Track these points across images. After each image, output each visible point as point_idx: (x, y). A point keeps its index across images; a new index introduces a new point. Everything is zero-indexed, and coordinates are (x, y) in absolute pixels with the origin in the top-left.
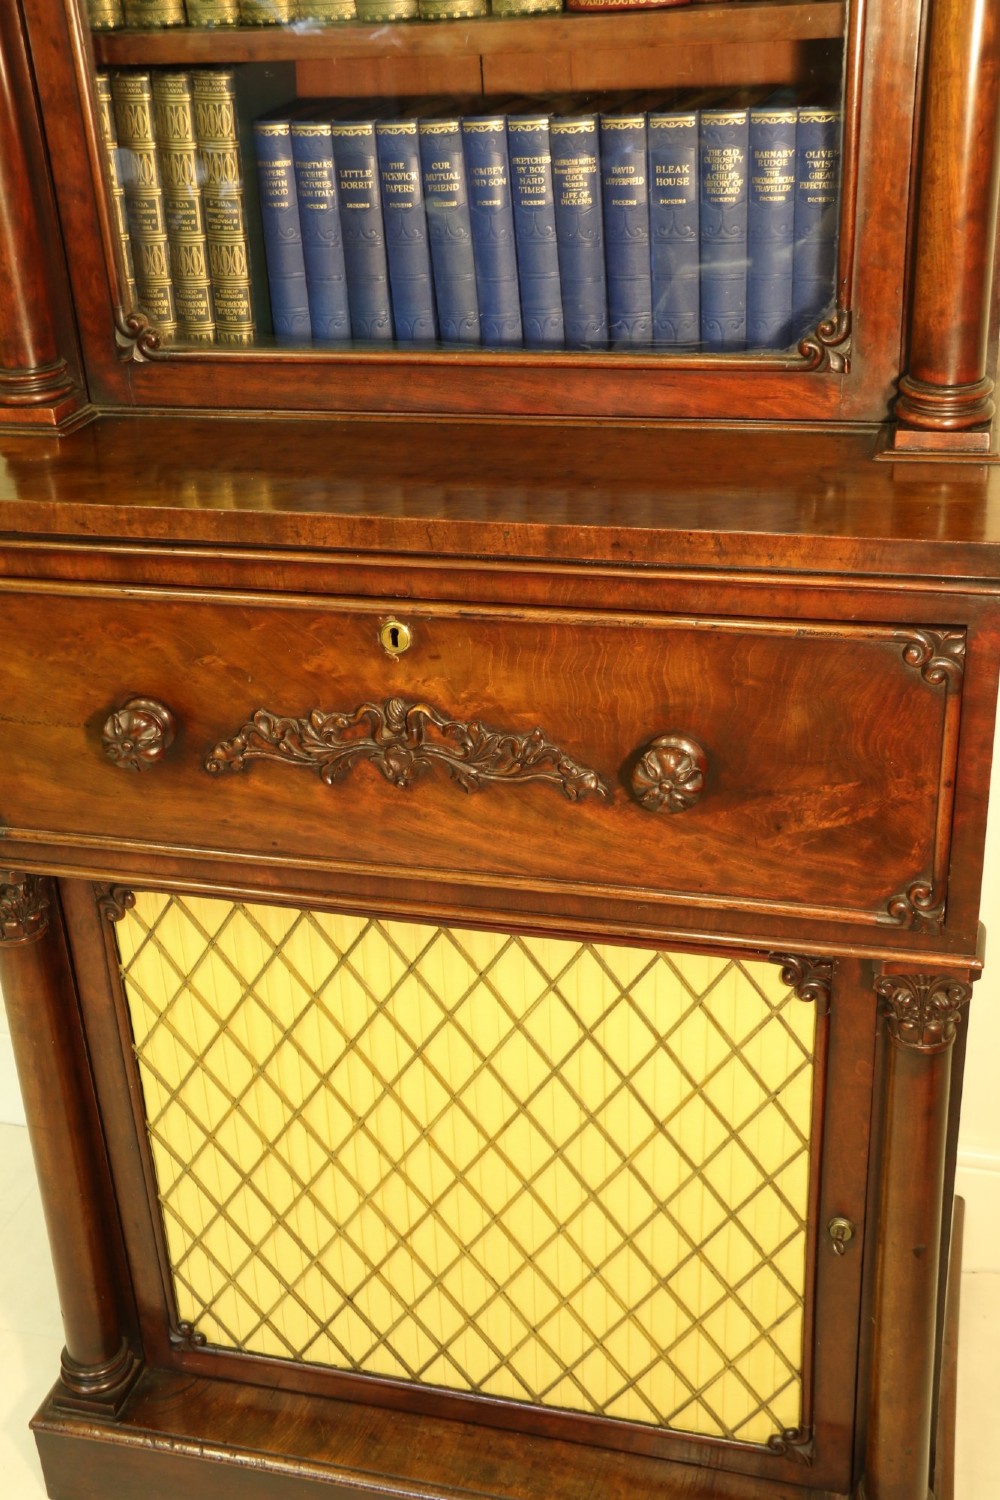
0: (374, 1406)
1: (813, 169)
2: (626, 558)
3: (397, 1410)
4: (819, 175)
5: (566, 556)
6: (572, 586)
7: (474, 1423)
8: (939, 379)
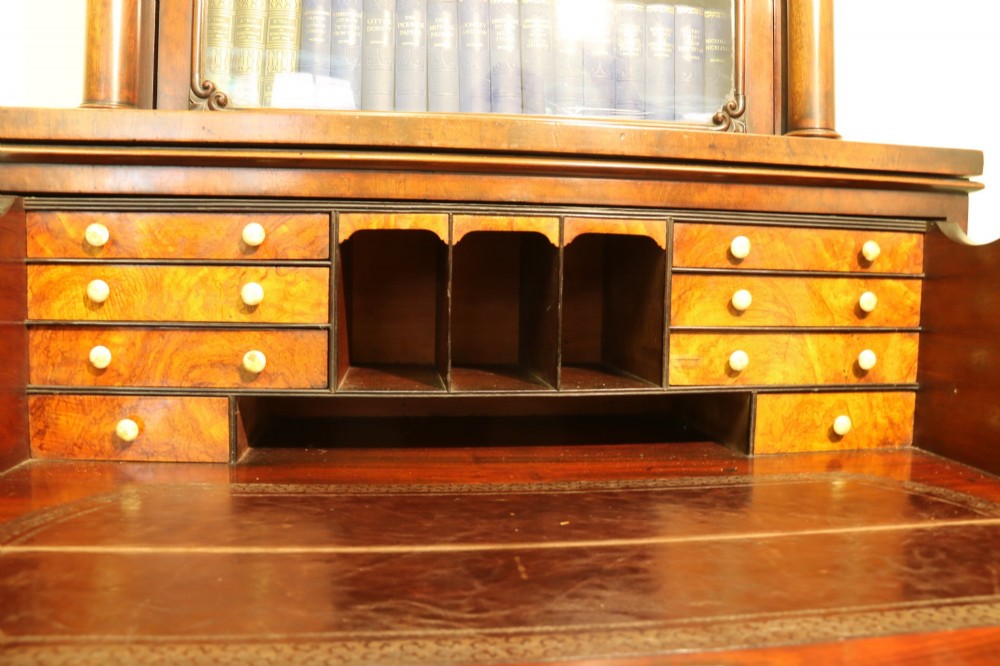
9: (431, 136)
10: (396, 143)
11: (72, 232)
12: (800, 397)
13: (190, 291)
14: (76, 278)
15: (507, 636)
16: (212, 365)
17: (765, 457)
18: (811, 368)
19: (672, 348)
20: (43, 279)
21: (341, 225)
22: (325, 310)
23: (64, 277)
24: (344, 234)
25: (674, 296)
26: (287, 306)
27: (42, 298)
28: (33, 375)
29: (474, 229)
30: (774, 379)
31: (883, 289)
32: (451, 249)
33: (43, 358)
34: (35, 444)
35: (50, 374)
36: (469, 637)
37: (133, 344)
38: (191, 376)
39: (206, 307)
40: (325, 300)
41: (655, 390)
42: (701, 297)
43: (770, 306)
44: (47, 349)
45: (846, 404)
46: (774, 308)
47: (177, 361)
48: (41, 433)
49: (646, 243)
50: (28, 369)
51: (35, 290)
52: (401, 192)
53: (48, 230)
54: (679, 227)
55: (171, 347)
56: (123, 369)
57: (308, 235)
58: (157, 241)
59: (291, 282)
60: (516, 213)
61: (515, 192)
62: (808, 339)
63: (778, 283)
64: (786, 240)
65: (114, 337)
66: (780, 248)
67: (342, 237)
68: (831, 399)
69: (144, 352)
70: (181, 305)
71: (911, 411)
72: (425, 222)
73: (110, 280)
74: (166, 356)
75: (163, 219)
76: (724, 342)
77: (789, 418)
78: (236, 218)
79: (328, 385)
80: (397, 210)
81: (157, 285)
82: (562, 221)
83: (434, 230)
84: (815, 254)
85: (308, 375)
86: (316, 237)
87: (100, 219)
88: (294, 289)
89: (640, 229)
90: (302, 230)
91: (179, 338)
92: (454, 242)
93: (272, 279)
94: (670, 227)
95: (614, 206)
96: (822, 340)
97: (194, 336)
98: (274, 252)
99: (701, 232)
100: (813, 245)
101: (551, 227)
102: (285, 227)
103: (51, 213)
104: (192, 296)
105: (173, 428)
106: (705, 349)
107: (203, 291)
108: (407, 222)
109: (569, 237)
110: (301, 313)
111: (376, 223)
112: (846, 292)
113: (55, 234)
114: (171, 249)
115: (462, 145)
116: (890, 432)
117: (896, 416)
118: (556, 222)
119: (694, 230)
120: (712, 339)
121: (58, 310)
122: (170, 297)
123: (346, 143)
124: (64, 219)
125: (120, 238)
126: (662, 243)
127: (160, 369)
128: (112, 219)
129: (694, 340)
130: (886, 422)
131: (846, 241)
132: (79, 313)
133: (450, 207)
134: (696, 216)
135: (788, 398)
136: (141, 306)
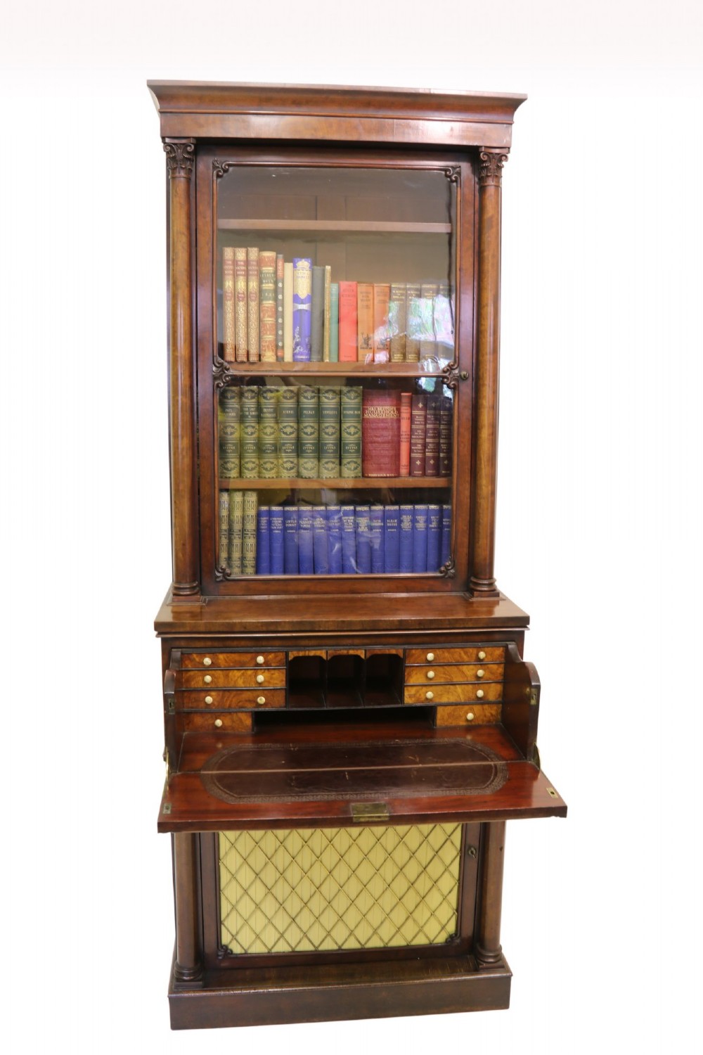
1: (433, 521)
2: (422, 627)
4: (435, 523)
5: (405, 628)
6: (404, 638)
8: (483, 577)
9: (320, 627)
10: (308, 629)
11: (197, 659)
12: (453, 707)
13: (238, 677)
14: (199, 674)
15: (343, 794)
16: (246, 702)
17: (440, 727)
18: (459, 696)
19: (406, 692)
20: (189, 675)
21: (290, 655)
22: (284, 683)
23: (195, 675)
24: (291, 657)
25: (407, 675)
26: (272, 682)
27: (188, 681)
29: (335, 655)
30: (445, 700)
31: (488, 668)
32: (327, 662)
33: (188, 700)
34: (186, 727)
35: (191, 705)
37: (219, 695)
38: (239, 705)
39: (244, 682)
40: (284, 679)
41: (400, 706)
42: (416, 674)
43: (442, 675)
44: (190, 697)
45: (472, 708)
46: (444, 676)
47: (234, 700)
48: (188, 724)
49: (396, 656)
50: (184, 704)
51: (186, 679)
52: (310, 644)
53: (190, 659)
54: (407, 651)
55: (232, 696)
56: (216, 703)
57: (278, 658)
58: (226, 662)
59: (273, 674)
60: (350, 649)
61: (349, 641)
62: (457, 686)
63: (446, 667)
64: (449, 653)
65: (213, 693)
66: (447, 656)
67: (290, 659)
68: (466, 708)
69: (223, 697)
70: (236, 681)
71: (500, 711)
72: (318, 653)
73: (212, 676)
74: (230, 699)
75: (228, 655)
76: (424, 689)
77: (450, 713)
78: (254, 654)
79: (285, 707)
80: (309, 650)
81: (227, 676)
82: (365, 651)
83: (321, 655)
84: (460, 657)
85: (279, 703)
86: (281, 659)
87: (207, 655)
88: (274, 676)
89: (393, 652)
90: (276, 657)
91: (235, 692)
92: (329, 658)
93: (267, 673)
94: (405, 650)
95: (384, 645)
96: (463, 686)
97: (239, 692)
98: (266, 663)
99: (416, 652)
100: (459, 654)
101: (362, 653)
102: (271, 656)
103: (191, 654)
104: (238, 679)
105: (233, 721)
106: (417, 692)
107: (243, 677)
108: (312, 653)
109: (368, 655)
110: (276, 684)
111: (301, 654)
112: (473, 669)
113: (192, 660)
114: (231, 664)
115: (331, 629)
116: (491, 718)
117: (494, 712)
118: (364, 651)
119: (414, 651)
120: (420, 687)
121: (193, 684)
122: (232, 680)
123: (291, 629)
124: (195, 656)
125: (214, 661)
126: (402, 656)
127: (228, 702)
128: (211, 655)
129: (414, 689)
130: (489, 715)
131: (472, 651)
132: (200, 685)
133: (327, 648)
134: (414, 647)
135: (449, 707)
136: (221, 683)
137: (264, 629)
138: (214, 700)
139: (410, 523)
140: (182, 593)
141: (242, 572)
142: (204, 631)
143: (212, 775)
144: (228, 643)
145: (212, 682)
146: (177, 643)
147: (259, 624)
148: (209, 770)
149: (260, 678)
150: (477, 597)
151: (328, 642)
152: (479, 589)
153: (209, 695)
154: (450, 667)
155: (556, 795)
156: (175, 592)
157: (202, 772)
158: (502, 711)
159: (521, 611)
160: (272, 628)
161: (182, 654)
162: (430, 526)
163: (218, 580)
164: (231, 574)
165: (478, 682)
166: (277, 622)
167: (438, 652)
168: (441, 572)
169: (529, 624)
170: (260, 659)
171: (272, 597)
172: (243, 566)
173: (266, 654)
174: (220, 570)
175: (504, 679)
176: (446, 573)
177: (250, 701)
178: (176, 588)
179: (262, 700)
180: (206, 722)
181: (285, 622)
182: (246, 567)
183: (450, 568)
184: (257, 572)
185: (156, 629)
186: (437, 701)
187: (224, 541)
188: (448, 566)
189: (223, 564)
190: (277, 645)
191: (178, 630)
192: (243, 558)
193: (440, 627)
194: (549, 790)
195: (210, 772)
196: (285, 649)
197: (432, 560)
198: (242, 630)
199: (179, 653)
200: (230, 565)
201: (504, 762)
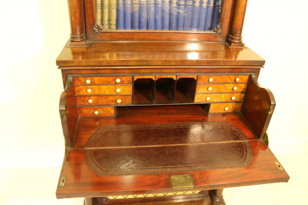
0: (138, 202)
1: (211, 3)
2: (209, 64)
3: (142, 202)
4: (212, 4)
5: (199, 65)
6: (198, 70)
7: (154, 201)
9: (152, 63)
10: (145, 64)
11: (83, 80)
12: (219, 104)
13: (106, 89)
14: (84, 88)
15: (165, 168)
16: (111, 101)
17: (211, 113)
18: (222, 99)
19: (196, 96)
20: (78, 88)
21: (134, 78)
22: (131, 92)
23: (82, 88)
25: (197, 88)
26: (124, 91)
27: (78, 91)
28: (78, 103)
29: (160, 78)
30: (215, 100)
31: (239, 85)
32: (155, 82)
33: (79, 101)
34: (79, 114)
35: (81, 103)
36: (161, 168)
37: (96, 98)
38: (107, 103)
39: (109, 92)
40: (132, 90)
41: (192, 103)
42: (202, 88)
43: (215, 89)
44: (80, 99)
45: (228, 105)
46: (216, 89)
47: (104, 101)
48: (80, 113)
49: (193, 79)
50: (77, 103)
51: (77, 90)
52: (146, 72)
53: (78, 80)
54: (199, 76)
55: (103, 98)
56: (94, 102)
57: (128, 80)
58: (99, 81)
59: (125, 88)
60: (168, 75)
61: (168, 71)
62: (222, 94)
63: (218, 85)
64: (221, 77)
65: (93, 97)
66: (219, 79)
67: (135, 80)
68: (225, 104)
69: (98, 99)
70: (104, 92)
71: (241, 106)
72: (150, 77)
73: (91, 89)
74: (102, 100)
75: (100, 78)
76: (206, 95)
77: (217, 107)
78: (114, 77)
79: (132, 104)
80: (145, 75)
81: (100, 89)
82: (177, 76)
83: (152, 78)
84: (226, 80)
85: (128, 102)
86: (130, 80)
87: (88, 78)
88: (126, 89)
89: (191, 77)
90: (127, 79)
91: (104, 97)
92: (156, 80)
93: (122, 87)
94: (198, 76)
95: (187, 73)
96: (225, 94)
97: (107, 97)
98: (122, 82)
99: (204, 77)
100: (226, 78)
101: (174, 77)
102: (124, 78)
103: (79, 77)
104: (106, 90)
105: (104, 111)
106: (202, 96)
107: (109, 89)
108: (147, 77)
109: (178, 79)
110: (127, 93)
111: (141, 77)
112: (231, 86)
113: (80, 81)
114: (102, 83)
115: (158, 64)
116: (236, 109)
117: (238, 107)
118: (175, 76)
119: (202, 77)
120: (203, 94)
121: (81, 93)
122: (102, 91)
123: (135, 64)
124: (81, 78)
125: (92, 81)
126: (196, 79)
127: (101, 102)
128: (90, 78)
129: (201, 95)
130: (236, 108)
131: (233, 77)
132: (85, 93)
133: (155, 74)
134: (203, 74)
135: (217, 104)
136: (97, 92)
137: (120, 64)
138: (93, 101)
139: (199, 3)
140: (75, 40)
141: (109, 28)
142: (85, 65)
143: (91, 150)
144: (100, 71)
145: (92, 92)
146: (70, 72)
147: (117, 62)
148: (90, 147)
149: (118, 90)
150: (233, 46)
151: (156, 71)
152: (234, 41)
153: (91, 99)
154: (220, 85)
155: (281, 168)
156: (72, 39)
157: (86, 148)
158: (242, 106)
159: (259, 57)
160: (125, 64)
161: (73, 77)
162: (210, 6)
163: (95, 32)
164: (102, 29)
165: (233, 92)
166: (127, 60)
167: (215, 77)
168: (214, 31)
169: (264, 65)
170: (118, 80)
171: (125, 42)
172: (110, 24)
173: (121, 77)
174: (96, 27)
175: (246, 91)
176: (217, 32)
177: (113, 101)
178: (72, 37)
179: (119, 101)
180: (90, 112)
181: (132, 60)
182: (111, 25)
183: (220, 29)
184: (117, 28)
185: (57, 65)
186: (211, 101)
187: (99, 11)
188: (219, 28)
189: (99, 23)
190: (127, 72)
191: (70, 65)
192: (109, 20)
193: (219, 64)
194: (277, 164)
195: (90, 148)
196: (133, 75)
197: (209, 25)
198: (107, 64)
199: (72, 78)
200: (102, 24)
201: (248, 141)
